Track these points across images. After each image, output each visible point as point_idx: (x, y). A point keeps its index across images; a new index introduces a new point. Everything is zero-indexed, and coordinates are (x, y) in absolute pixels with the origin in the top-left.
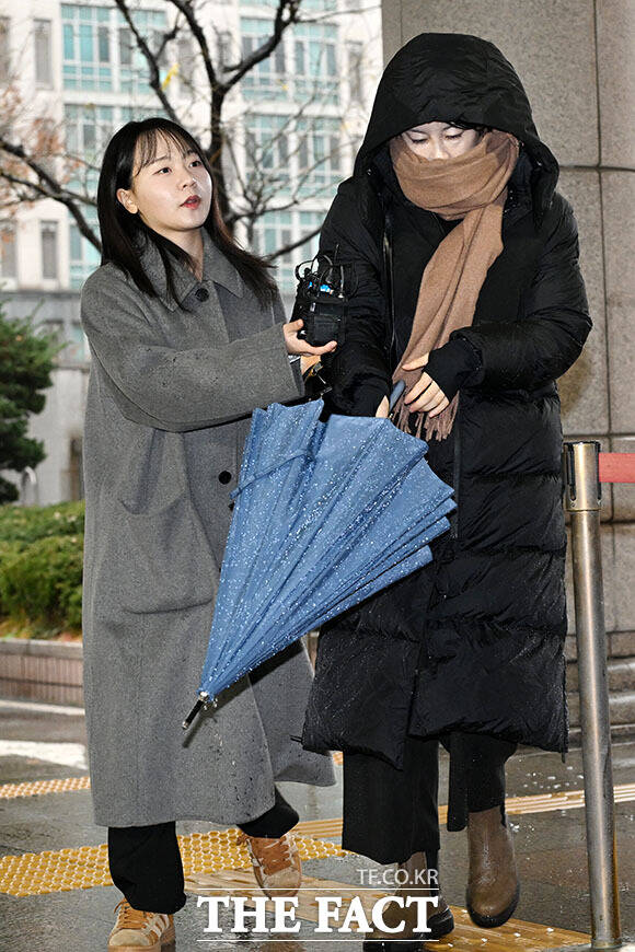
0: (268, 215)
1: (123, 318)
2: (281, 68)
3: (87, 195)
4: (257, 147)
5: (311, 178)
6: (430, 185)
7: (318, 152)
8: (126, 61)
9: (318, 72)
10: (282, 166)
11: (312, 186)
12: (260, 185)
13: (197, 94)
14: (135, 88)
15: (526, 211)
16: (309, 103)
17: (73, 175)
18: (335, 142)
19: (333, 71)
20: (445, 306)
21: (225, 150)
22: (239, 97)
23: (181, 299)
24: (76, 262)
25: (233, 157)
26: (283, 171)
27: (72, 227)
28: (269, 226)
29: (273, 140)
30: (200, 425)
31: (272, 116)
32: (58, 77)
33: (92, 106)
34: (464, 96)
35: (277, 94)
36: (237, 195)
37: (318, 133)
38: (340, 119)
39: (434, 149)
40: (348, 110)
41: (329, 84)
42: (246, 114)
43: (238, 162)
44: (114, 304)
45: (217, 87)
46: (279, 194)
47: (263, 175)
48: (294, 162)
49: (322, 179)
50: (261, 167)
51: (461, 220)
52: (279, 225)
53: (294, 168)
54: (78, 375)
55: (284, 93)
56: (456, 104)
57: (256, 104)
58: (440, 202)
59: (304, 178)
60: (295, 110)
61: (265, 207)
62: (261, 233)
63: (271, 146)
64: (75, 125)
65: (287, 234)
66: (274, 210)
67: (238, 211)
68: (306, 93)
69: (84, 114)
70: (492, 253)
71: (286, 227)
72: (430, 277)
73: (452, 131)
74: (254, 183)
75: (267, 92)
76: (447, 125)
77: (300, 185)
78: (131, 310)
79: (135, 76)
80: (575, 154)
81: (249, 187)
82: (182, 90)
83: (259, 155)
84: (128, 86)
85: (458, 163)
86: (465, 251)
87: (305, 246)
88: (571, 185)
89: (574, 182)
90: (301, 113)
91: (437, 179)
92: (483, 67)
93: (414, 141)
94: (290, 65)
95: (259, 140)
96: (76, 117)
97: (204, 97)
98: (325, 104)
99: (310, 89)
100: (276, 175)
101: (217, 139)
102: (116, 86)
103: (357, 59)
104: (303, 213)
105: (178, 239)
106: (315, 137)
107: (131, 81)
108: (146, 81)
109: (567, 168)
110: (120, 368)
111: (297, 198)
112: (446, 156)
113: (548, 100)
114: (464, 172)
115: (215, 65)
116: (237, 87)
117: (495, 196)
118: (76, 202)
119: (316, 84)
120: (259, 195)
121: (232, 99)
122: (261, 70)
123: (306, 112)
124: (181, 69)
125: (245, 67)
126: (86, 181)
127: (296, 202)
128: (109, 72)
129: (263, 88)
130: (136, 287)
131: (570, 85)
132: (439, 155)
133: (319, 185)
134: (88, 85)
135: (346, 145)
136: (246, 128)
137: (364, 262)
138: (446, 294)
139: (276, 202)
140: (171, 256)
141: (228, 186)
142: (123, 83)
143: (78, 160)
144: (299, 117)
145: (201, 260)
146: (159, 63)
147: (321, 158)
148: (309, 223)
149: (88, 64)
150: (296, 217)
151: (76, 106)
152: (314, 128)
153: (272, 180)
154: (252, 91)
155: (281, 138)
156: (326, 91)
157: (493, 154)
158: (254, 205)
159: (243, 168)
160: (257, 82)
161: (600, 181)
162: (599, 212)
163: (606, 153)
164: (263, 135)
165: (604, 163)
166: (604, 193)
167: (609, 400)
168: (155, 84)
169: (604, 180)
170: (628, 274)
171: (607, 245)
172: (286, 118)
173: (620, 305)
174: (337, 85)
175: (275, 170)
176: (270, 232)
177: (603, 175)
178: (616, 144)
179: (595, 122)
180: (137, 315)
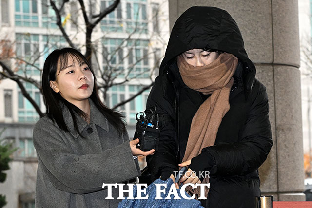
0: (113, 87)
1: (53, 141)
2: (120, 16)
3: (26, 77)
4: (108, 54)
5: (134, 69)
6: (194, 79)
7: (138, 56)
8: (45, 12)
9: (137, 18)
10: (120, 63)
11: (135, 73)
12: (110, 72)
13: (79, 28)
14: (49, 25)
15: (241, 90)
16: (134, 33)
17: (19, 67)
18: (146, 52)
19: (145, 17)
20: (202, 136)
21: (93, 55)
22: (100, 30)
23: (80, 131)
24: (21, 110)
25: (96, 58)
26: (121, 65)
27: (19, 92)
28: (114, 92)
29: (116, 51)
31: (115, 39)
32: (12, 20)
33: (29, 34)
34: (208, 36)
35: (118, 28)
36: (99, 77)
37: (138, 47)
38: (148, 41)
39: (197, 61)
40: (152, 36)
41: (143, 24)
42: (103, 38)
43: (99, 60)
44: (48, 135)
45: (89, 25)
46: (119, 77)
47: (111, 67)
48: (126, 61)
49: (139, 69)
50: (110, 64)
51: (210, 95)
52: (119, 92)
53: (126, 64)
54: (22, 163)
55: (121, 28)
56: (205, 40)
57: (108, 33)
58: (199, 87)
59: (131, 69)
60: (126, 36)
61: (112, 83)
62: (110, 95)
63: (115, 53)
64: (20, 44)
65: (122, 96)
66: (116, 84)
67: (99, 85)
68: (132, 28)
69: (25, 38)
70: (225, 110)
71: (122, 92)
72: (195, 122)
73: (205, 53)
74: (107, 71)
75: (113, 28)
76: (202, 50)
77: (129, 72)
78: (57, 137)
79: (49, 20)
80: (261, 57)
81: (104, 73)
82: (72, 26)
83: (109, 58)
84: (46, 25)
86: (212, 109)
87: (132, 102)
88: (259, 72)
89: (261, 71)
90: (129, 38)
92: (219, 22)
93: (188, 58)
94: (124, 14)
95: (109, 51)
96: (21, 40)
97: (83, 30)
98: (141, 33)
99: (134, 26)
100: (118, 68)
101: (89, 50)
102: (40, 24)
103: (156, 12)
104: (130, 86)
105: (78, 105)
106: (136, 49)
107: (48, 23)
108: (55, 22)
109: (258, 64)
110: (53, 165)
111: (128, 78)
112: (203, 65)
113: (249, 31)
114: (211, 72)
115: (88, 14)
116: (98, 25)
117: (226, 83)
118: (21, 80)
119: (136, 23)
120: (109, 77)
121: (96, 31)
122: (110, 17)
123: (132, 37)
124: (72, 16)
125: (102, 15)
126: (26, 69)
127: (127, 81)
128: (37, 18)
129: (111, 26)
130: (58, 127)
131: (259, 24)
132: (199, 64)
133: (138, 72)
134: (27, 24)
135: (151, 53)
136: (103, 45)
137: (166, 115)
138: (202, 130)
139: (118, 81)
140: (75, 113)
142: (44, 23)
143: (22, 60)
144: (129, 39)
145: (89, 114)
146: (61, 13)
147: (139, 59)
148: (133, 90)
149: (27, 14)
150: (127, 88)
151: (21, 34)
152: (136, 45)
153: (116, 70)
154: (106, 27)
155: (120, 50)
156: (141, 27)
157: (223, 64)
158: (107, 82)
159: (101, 64)
160: (108, 23)
161: (273, 71)
162: (273, 85)
163: (277, 57)
164: (111, 48)
165: (275, 62)
166: (275, 76)
167: (278, 176)
168: (59, 24)
169: (275, 70)
170: (286, 115)
171: (276, 101)
172: (122, 40)
173: (283, 130)
174: (147, 24)
175: (117, 65)
176: (114, 95)
177: (275, 67)
178: (281, 53)
179: (271, 42)
180: (59, 139)
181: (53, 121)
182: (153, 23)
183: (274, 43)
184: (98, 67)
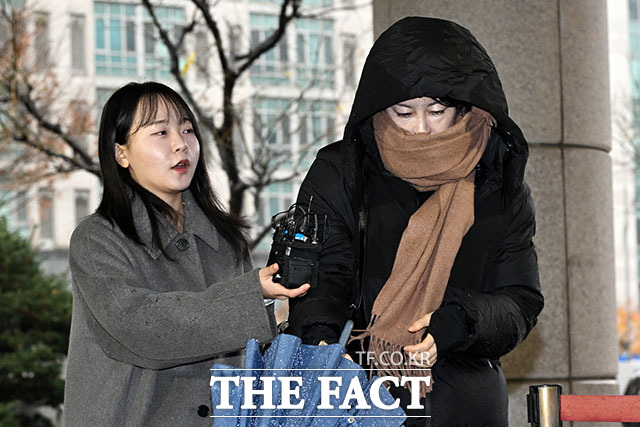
0: (273, 185)
1: (110, 262)
2: (284, 57)
4: (263, 126)
6: (413, 157)
7: (317, 131)
8: (150, 50)
9: (316, 61)
10: (284, 143)
12: (265, 159)
13: (211, 80)
14: (157, 74)
15: (496, 187)
16: (309, 88)
18: (331, 121)
19: (330, 59)
21: (235, 129)
22: (248, 82)
23: (164, 245)
25: (242, 134)
26: (286, 147)
28: (274, 194)
29: (277, 120)
30: (178, 363)
31: (275, 99)
32: (91, 64)
35: (281, 80)
36: (245, 168)
37: (317, 113)
38: (336, 102)
39: (419, 122)
40: (342, 93)
41: (326, 71)
42: (253, 97)
43: (247, 139)
44: (101, 249)
45: (229, 74)
46: (282, 166)
47: (268, 151)
48: (295, 140)
50: (267, 144)
52: (282, 195)
53: (295, 145)
55: (286, 80)
57: (263, 88)
59: (304, 153)
60: (296, 94)
61: (270, 178)
62: (267, 201)
63: (275, 125)
65: (288, 202)
66: (278, 181)
67: (247, 182)
68: (306, 79)
70: (466, 225)
71: (288, 195)
73: (436, 107)
74: (260, 157)
75: (272, 78)
76: (433, 101)
77: (300, 160)
78: (117, 255)
79: (158, 64)
80: (540, 133)
81: (256, 161)
82: (198, 76)
83: (265, 132)
85: (441, 138)
86: (441, 220)
88: (537, 160)
89: (540, 158)
90: (301, 96)
91: (421, 151)
93: (399, 115)
94: (292, 54)
95: (265, 120)
97: (217, 83)
98: (322, 89)
99: (310, 75)
100: (280, 150)
101: (228, 118)
102: (141, 72)
103: (350, 50)
106: (314, 118)
107: (154, 69)
108: (167, 68)
109: (534, 145)
110: (107, 307)
111: (298, 171)
112: (428, 131)
113: (518, 86)
114: (446, 147)
115: (227, 54)
116: (246, 74)
117: (469, 171)
119: (315, 71)
120: (265, 167)
121: (242, 84)
122: (267, 59)
123: (306, 96)
124: (198, 58)
125: (253, 56)
127: (297, 175)
128: (134, 60)
129: (268, 74)
130: (122, 235)
131: (537, 73)
134: (117, 71)
135: (340, 124)
136: (254, 110)
139: (279, 174)
140: (155, 209)
141: (237, 159)
144: (300, 100)
146: (179, 52)
147: (318, 136)
149: (116, 53)
152: (313, 109)
153: (276, 155)
154: (258, 78)
155: (284, 119)
156: (324, 77)
157: (468, 134)
158: (260, 176)
159: (251, 144)
160: (263, 69)
161: (562, 157)
162: (561, 184)
163: (569, 132)
164: (269, 116)
165: (566, 141)
166: (566, 168)
167: (569, 348)
168: (175, 71)
169: (566, 156)
170: (587, 238)
171: (568, 213)
172: (288, 101)
173: (579, 265)
174: (333, 72)
175: (278, 146)
176: (274, 200)
177: (565, 151)
178: (576, 125)
179: (558, 105)
180: (122, 259)
181: (111, 222)
182: (345, 70)
183: (565, 107)
184: (244, 149)
